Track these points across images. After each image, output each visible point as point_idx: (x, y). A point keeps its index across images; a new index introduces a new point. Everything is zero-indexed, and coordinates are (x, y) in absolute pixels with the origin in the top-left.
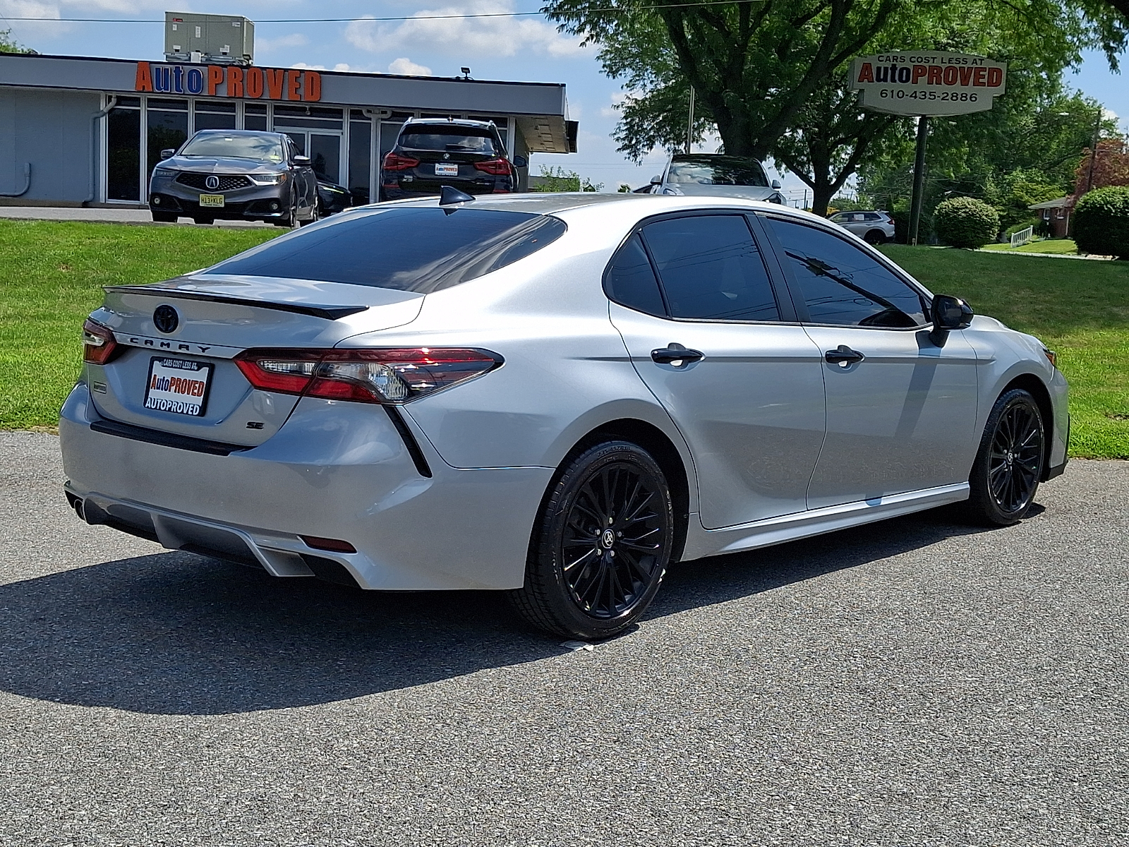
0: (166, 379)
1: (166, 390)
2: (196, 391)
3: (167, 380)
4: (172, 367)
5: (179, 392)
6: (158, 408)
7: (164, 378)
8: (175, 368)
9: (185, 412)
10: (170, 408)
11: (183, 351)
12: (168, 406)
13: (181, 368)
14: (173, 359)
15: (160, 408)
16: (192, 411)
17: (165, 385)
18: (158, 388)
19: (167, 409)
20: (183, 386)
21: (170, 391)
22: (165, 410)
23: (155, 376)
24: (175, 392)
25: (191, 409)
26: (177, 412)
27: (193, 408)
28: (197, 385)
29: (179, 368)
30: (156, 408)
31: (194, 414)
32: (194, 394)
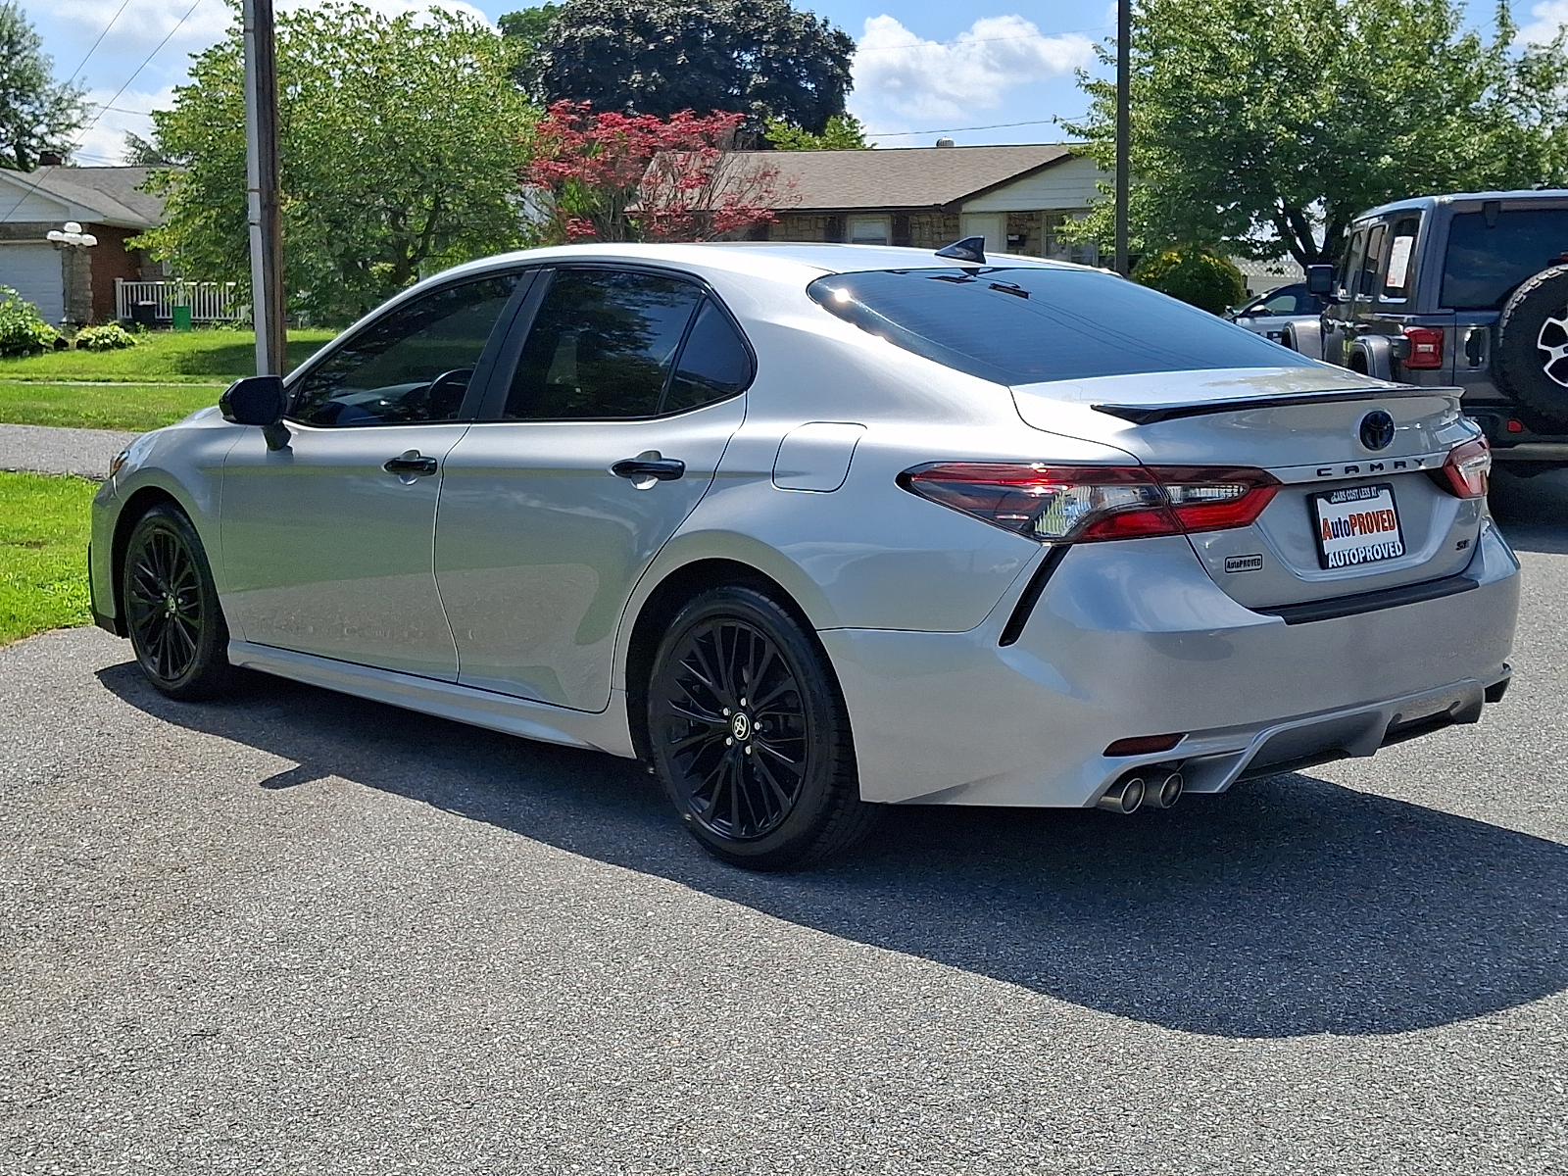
0: (1342, 520)
1: (1348, 535)
2: (1386, 524)
3: (1346, 521)
4: (1347, 501)
5: (1366, 533)
6: (1348, 562)
7: (1339, 519)
8: (1351, 500)
9: (1386, 556)
10: (1365, 558)
11: (1352, 474)
12: (1361, 556)
13: (1360, 499)
14: (1345, 490)
15: (1351, 563)
16: (1394, 552)
17: (1343, 528)
18: (1337, 536)
19: (1361, 560)
20: (1369, 523)
21: (1354, 534)
22: (1359, 562)
23: (1325, 520)
24: (1361, 533)
25: (1391, 549)
26: (1376, 559)
27: (1393, 547)
28: (1385, 516)
29: (1357, 500)
30: (1345, 564)
31: (1398, 554)
32: (1385, 529)
